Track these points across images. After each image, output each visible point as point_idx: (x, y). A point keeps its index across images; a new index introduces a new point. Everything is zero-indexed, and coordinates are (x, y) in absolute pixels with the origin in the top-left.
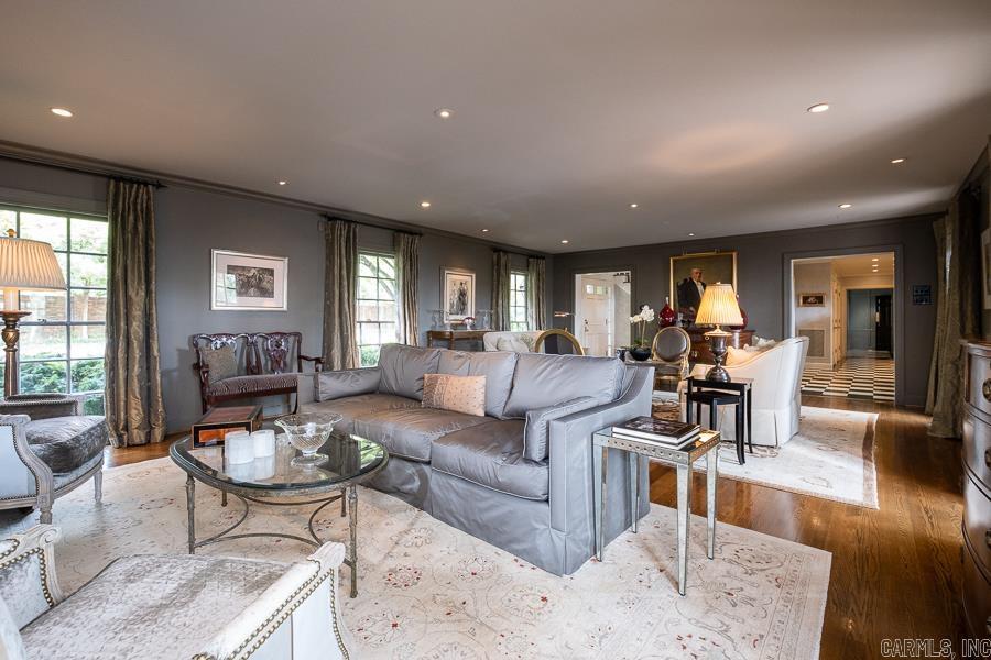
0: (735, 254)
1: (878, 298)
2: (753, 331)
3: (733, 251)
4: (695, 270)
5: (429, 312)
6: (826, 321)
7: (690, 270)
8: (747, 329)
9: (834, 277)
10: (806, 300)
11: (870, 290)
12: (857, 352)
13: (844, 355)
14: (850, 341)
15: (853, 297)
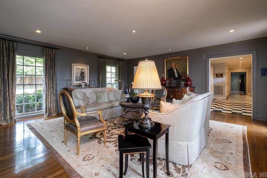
0: (187, 57)
1: (240, 75)
2: (195, 87)
3: (187, 56)
4: (173, 64)
5: (63, 80)
6: (224, 83)
7: (172, 64)
8: (192, 86)
9: (226, 68)
10: (217, 75)
11: (238, 73)
12: (234, 92)
13: (230, 93)
14: (232, 89)
15: (233, 75)
